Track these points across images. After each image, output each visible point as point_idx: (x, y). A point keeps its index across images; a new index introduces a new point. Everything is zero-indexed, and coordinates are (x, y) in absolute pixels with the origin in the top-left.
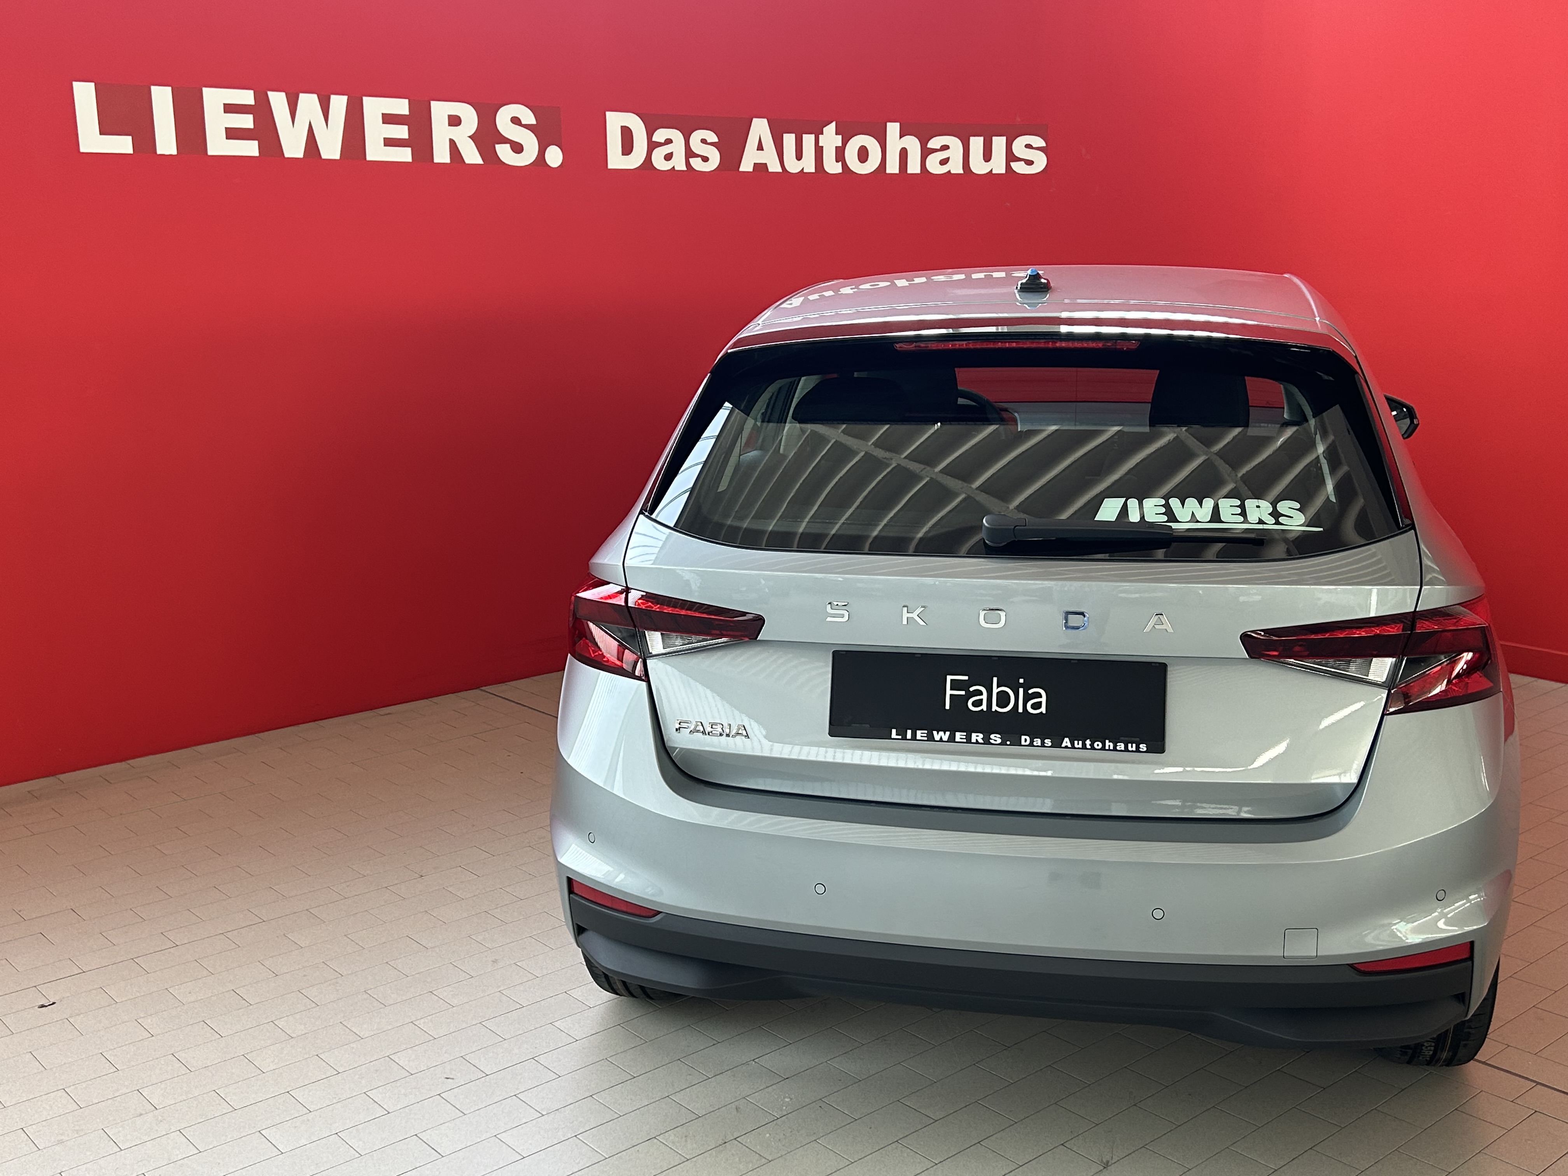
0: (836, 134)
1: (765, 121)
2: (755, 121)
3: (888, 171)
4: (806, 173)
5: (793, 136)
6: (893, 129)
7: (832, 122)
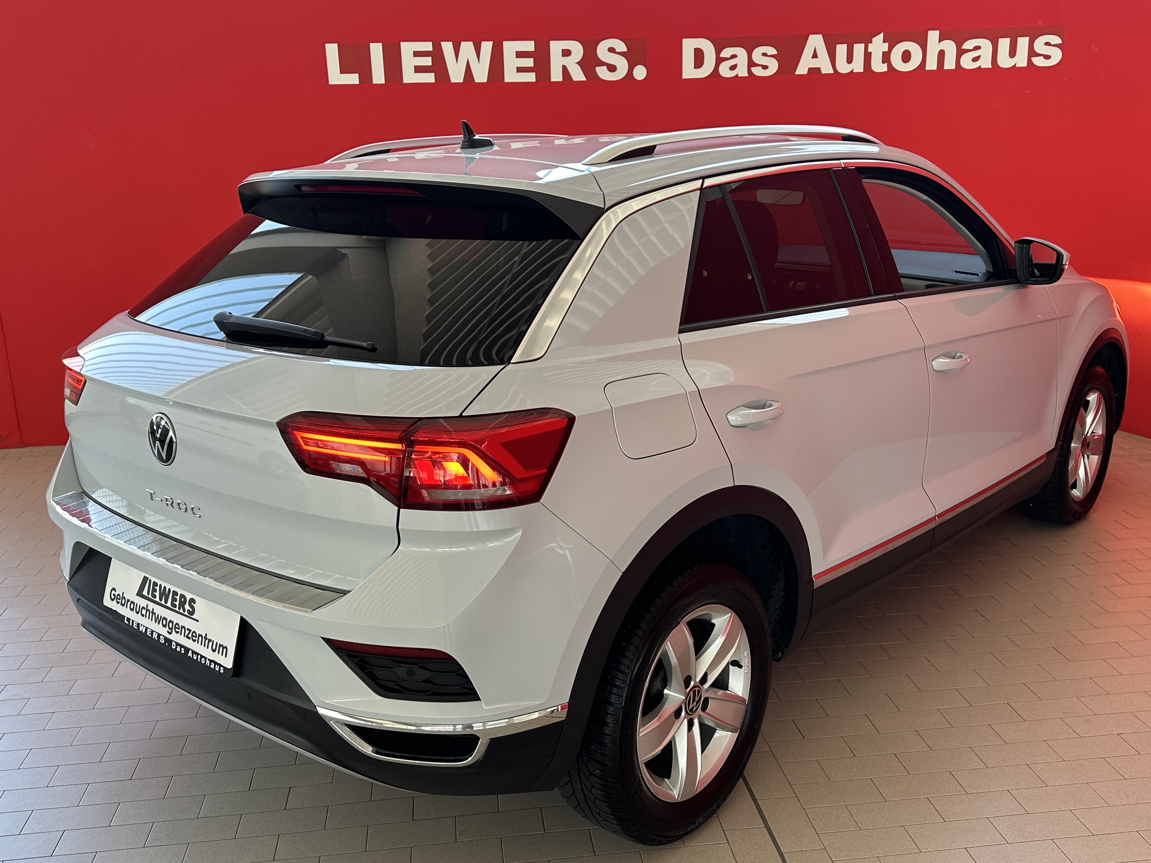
0: (884, 42)
1: (820, 36)
2: (811, 36)
3: (927, 68)
4: (855, 73)
5: (845, 46)
6: (933, 35)
7: (880, 33)
